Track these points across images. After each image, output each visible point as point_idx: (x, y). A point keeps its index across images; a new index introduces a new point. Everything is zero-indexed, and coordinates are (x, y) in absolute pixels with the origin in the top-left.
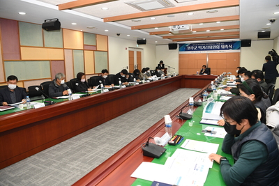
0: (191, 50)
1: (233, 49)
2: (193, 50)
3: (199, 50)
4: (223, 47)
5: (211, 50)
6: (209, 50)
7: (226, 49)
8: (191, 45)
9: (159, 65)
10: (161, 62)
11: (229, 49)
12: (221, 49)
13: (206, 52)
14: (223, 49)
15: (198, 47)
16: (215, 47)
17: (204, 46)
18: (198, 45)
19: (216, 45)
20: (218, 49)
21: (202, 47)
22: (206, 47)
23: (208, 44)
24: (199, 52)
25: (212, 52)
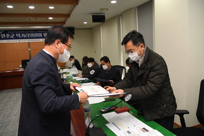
0: (6, 38)
2: (10, 38)
3: (18, 38)
5: (32, 38)
6: (30, 38)
8: (6, 32)
12: (43, 37)
13: (27, 41)
15: (15, 35)
16: (37, 35)
17: (23, 33)
18: (15, 32)
19: (38, 33)
20: (40, 38)
21: (21, 35)
22: (25, 35)
23: (28, 32)
24: (17, 40)
25: (34, 41)
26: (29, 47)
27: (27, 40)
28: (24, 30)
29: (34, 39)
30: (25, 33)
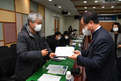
1: (112, 20)
4: (106, 18)
7: (108, 20)
10: (71, 26)
11: (110, 20)
12: (105, 20)
14: (106, 20)
19: (102, 17)
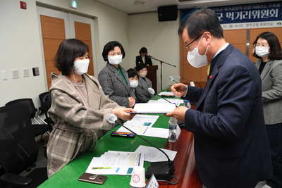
3: (229, 21)
5: (257, 20)
6: (252, 20)
9: (139, 59)
12: (280, 17)
13: (244, 26)
15: (224, 15)
16: (267, 13)
17: (239, 11)
18: (226, 9)
19: (270, 9)
20: (274, 19)
21: (235, 15)
22: (243, 14)
23: (249, 8)
24: (227, 25)
25: (259, 27)
26: (248, 39)
27: (245, 24)
28: (243, 5)
29: (259, 23)
30: (243, 10)
